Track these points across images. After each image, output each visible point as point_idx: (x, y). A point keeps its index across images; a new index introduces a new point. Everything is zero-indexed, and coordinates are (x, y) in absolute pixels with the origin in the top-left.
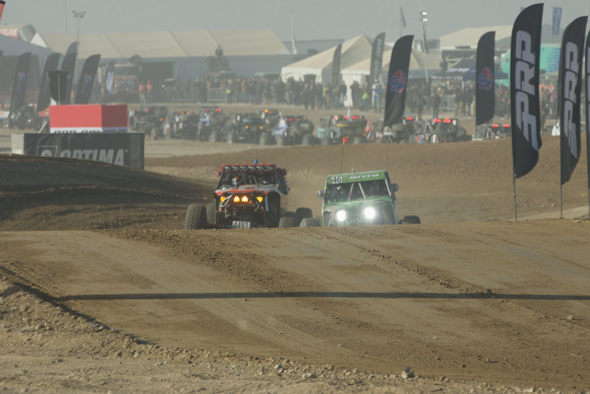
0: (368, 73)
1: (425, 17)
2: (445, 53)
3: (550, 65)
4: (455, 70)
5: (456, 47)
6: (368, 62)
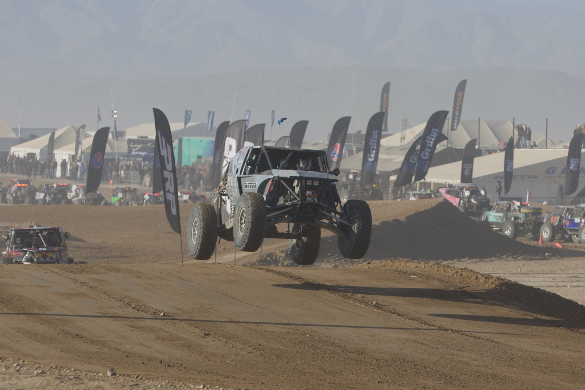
0: (73, 153)
1: (115, 114)
2: (130, 141)
3: (206, 153)
4: (137, 153)
5: (138, 137)
6: (73, 145)
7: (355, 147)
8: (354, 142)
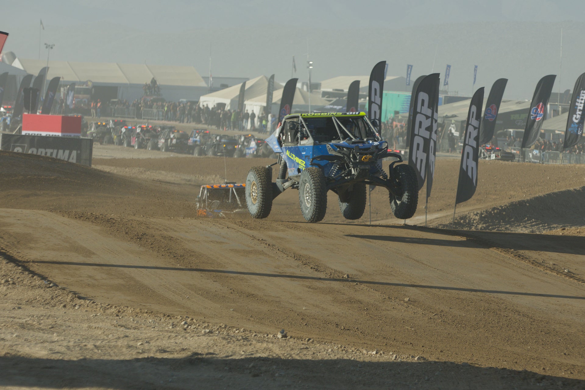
0: (265, 104)
1: (311, 65)
2: (325, 94)
3: (403, 108)
4: (331, 106)
5: (333, 90)
6: (265, 96)
7: (560, 107)
8: (559, 103)
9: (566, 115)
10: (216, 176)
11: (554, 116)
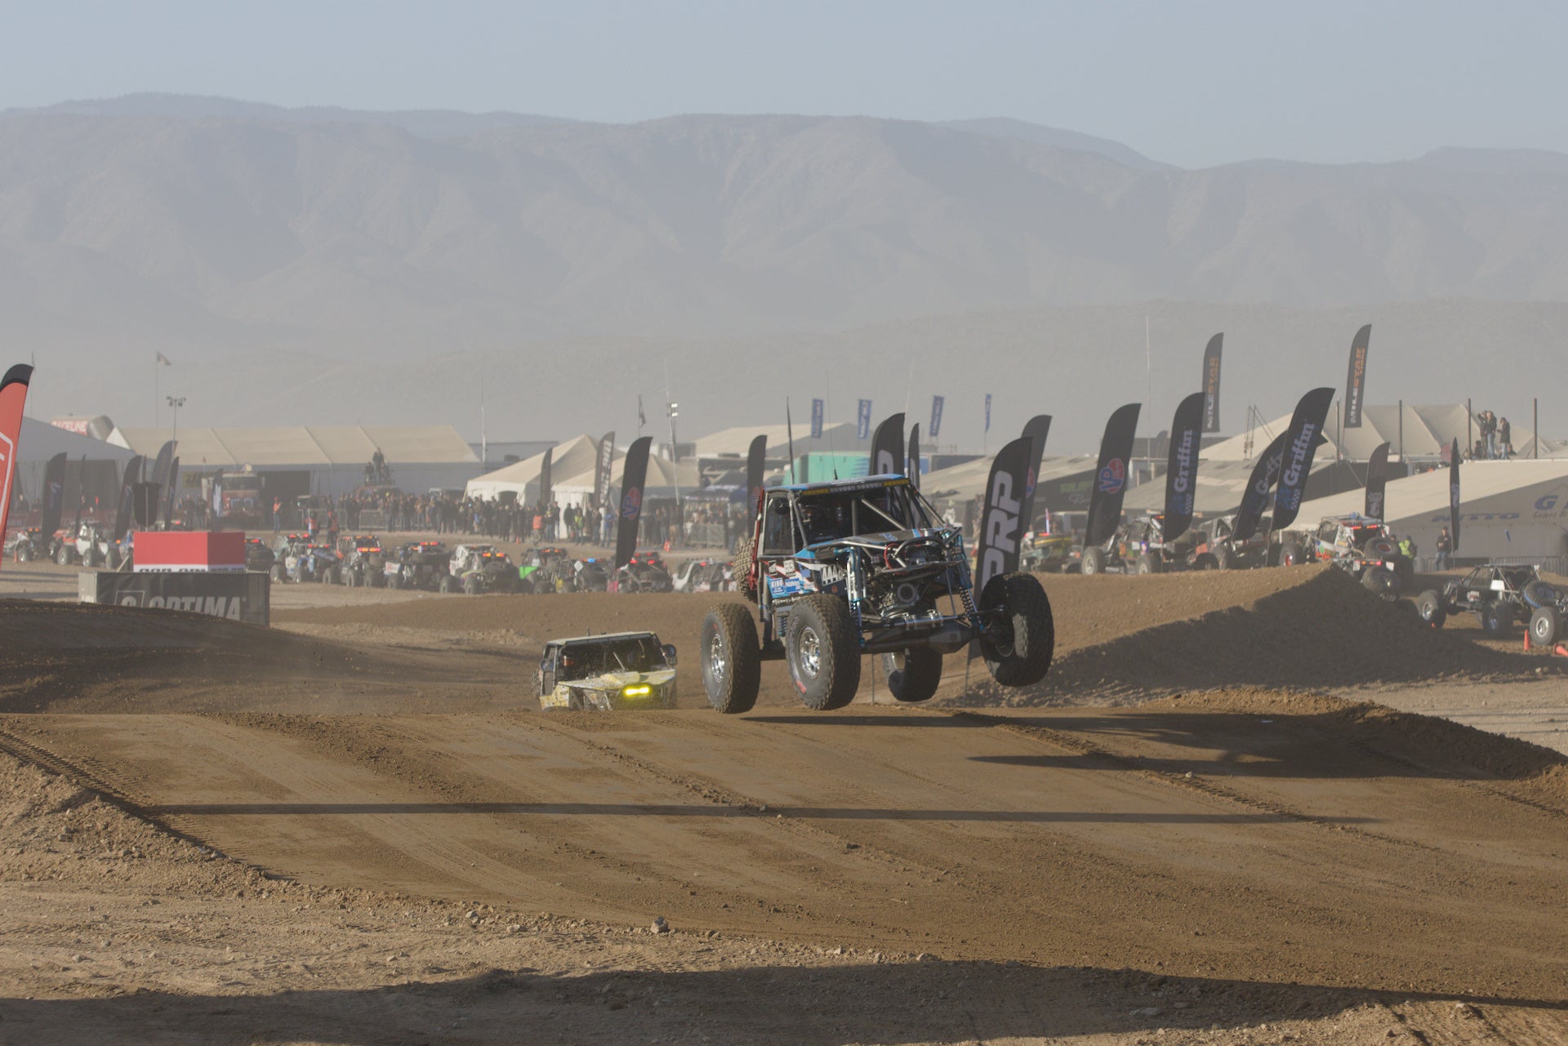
0: (592, 490)
1: (674, 410)
2: (704, 463)
5: (720, 455)
6: (591, 474)
7: (1153, 464)
8: (1152, 456)
9: (1164, 479)
10: (508, 631)
11: (1141, 483)
